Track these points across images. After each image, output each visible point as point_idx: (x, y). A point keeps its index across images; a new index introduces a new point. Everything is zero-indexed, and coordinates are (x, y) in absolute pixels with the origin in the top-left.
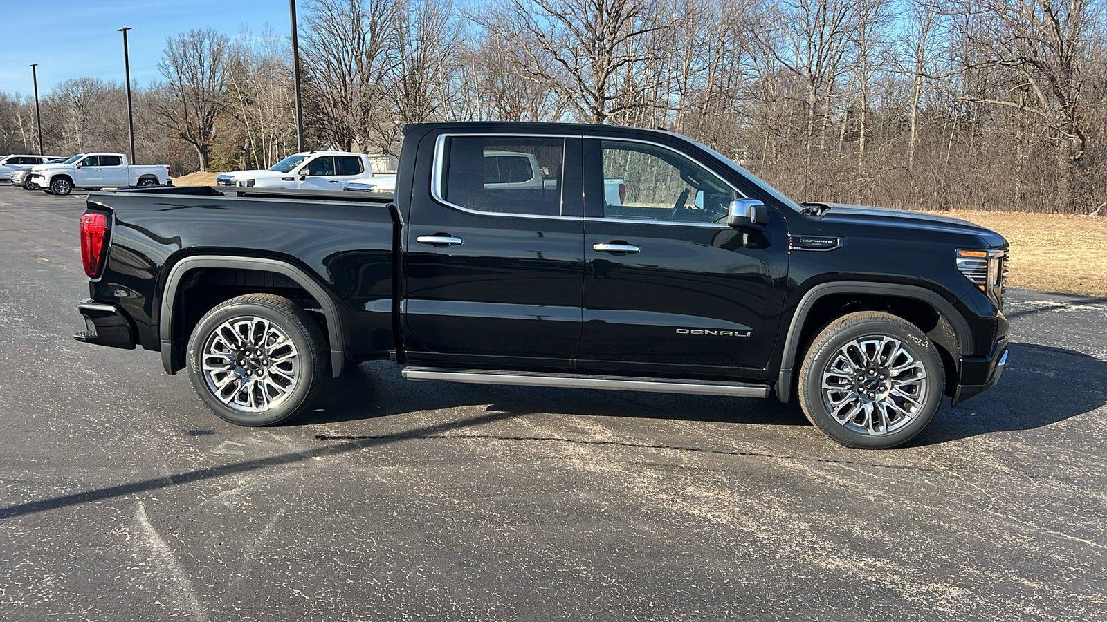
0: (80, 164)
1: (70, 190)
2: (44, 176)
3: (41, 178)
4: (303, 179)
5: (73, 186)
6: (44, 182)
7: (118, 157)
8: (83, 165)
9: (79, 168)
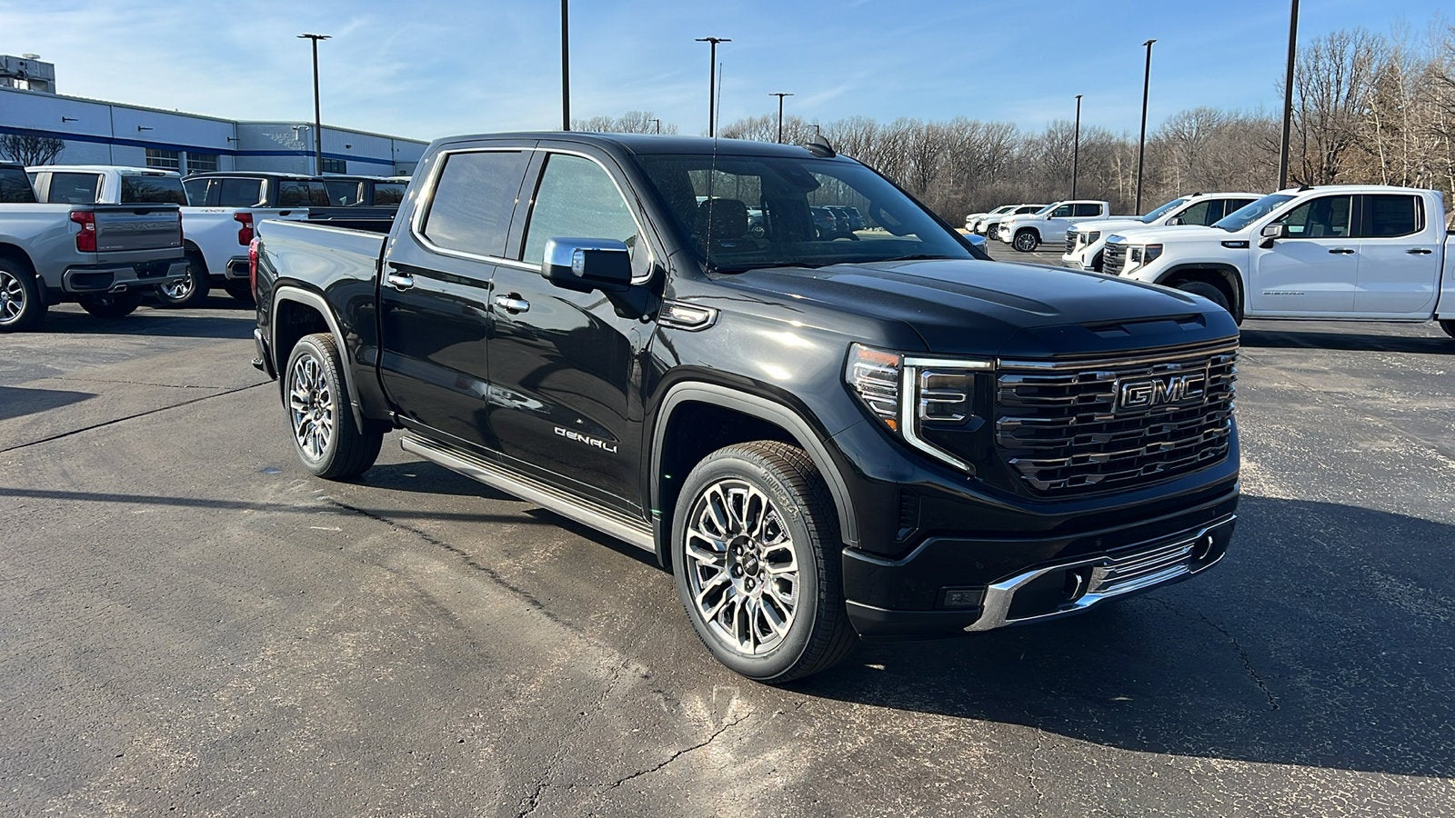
0: (1051, 215)
1: (1035, 247)
2: (1008, 229)
3: (1006, 231)
4: (1268, 244)
5: (1039, 241)
6: (1007, 236)
7: (1098, 205)
8: (1053, 216)
9: (1049, 219)
